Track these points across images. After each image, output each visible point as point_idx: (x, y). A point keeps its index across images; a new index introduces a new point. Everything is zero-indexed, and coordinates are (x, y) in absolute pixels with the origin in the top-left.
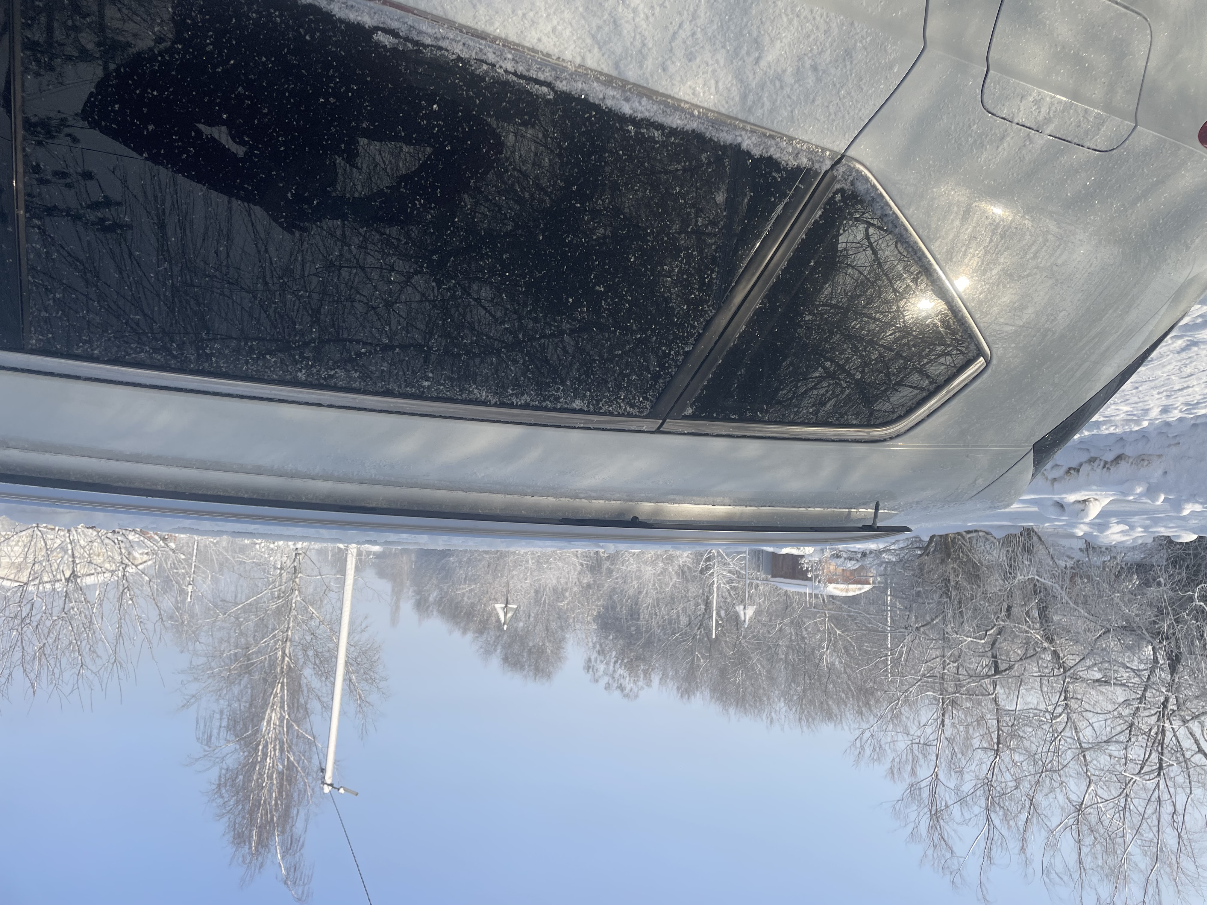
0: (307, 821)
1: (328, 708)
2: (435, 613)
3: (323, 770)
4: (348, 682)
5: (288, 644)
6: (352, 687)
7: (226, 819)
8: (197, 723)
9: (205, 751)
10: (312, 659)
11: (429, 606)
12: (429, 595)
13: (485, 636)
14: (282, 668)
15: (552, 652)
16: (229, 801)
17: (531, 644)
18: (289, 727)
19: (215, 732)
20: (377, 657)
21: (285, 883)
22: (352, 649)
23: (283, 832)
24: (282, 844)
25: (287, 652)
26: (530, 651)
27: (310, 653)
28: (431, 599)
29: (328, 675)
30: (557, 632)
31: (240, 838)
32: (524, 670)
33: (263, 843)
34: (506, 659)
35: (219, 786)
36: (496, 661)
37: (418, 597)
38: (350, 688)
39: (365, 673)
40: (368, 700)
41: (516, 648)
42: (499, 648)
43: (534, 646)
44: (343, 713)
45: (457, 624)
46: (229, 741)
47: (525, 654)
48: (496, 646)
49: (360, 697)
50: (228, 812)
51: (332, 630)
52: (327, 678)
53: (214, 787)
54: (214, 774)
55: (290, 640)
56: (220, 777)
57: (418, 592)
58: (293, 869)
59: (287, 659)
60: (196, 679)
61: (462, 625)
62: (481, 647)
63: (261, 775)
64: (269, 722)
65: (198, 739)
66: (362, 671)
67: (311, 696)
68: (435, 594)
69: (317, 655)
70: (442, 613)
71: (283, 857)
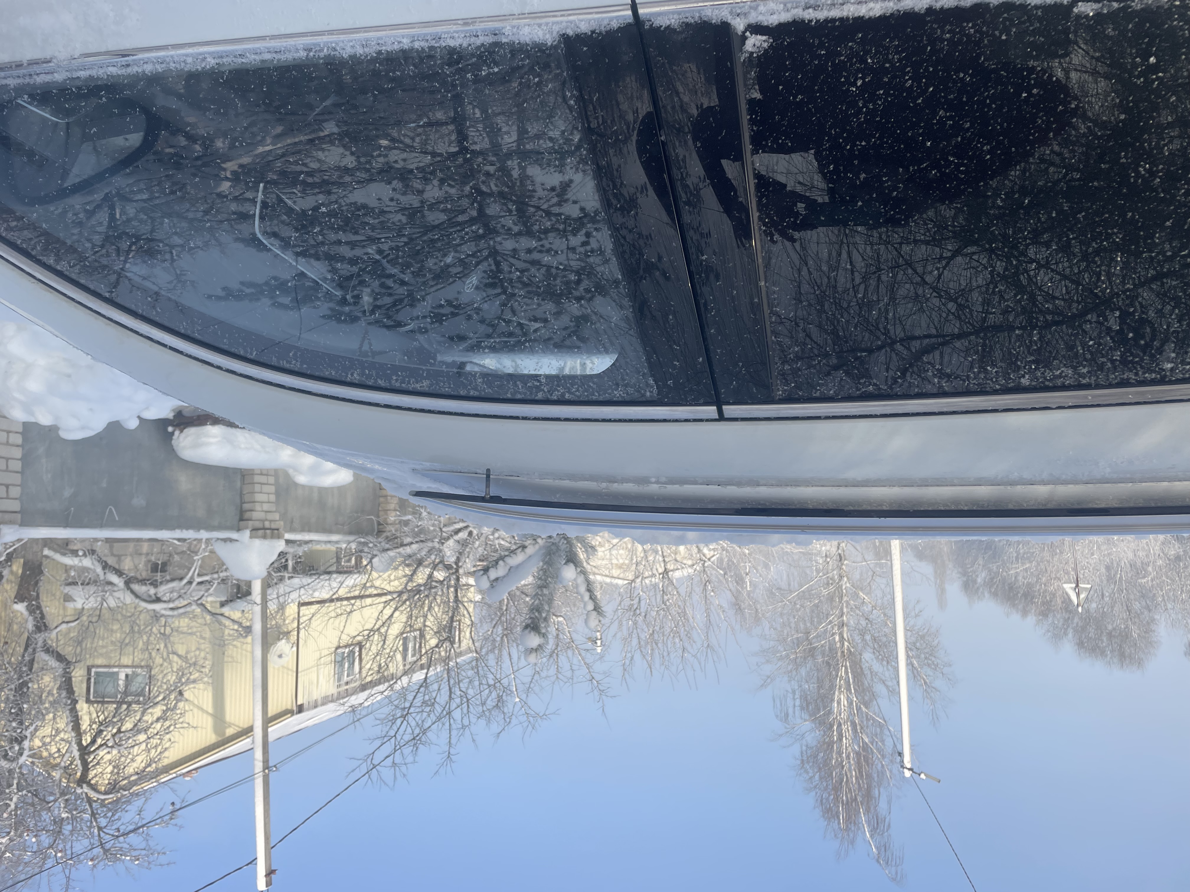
0: (889, 803)
1: (895, 692)
2: (987, 595)
3: (900, 754)
4: (910, 667)
5: (845, 629)
6: (915, 672)
7: (813, 793)
8: (774, 701)
9: (786, 728)
10: (870, 643)
11: (978, 588)
12: (977, 576)
13: (1050, 619)
14: (843, 652)
15: (1139, 635)
16: (814, 776)
17: (1110, 627)
18: (859, 709)
19: (791, 711)
20: (936, 642)
21: (878, 861)
22: (909, 633)
23: (867, 811)
24: (869, 823)
25: (845, 636)
26: (1110, 635)
27: (868, 637)
28: (979, 580)
29: (890, 659)
30: (1142, 613)
31: (829, 814)
32: (1106, 656)
33: (851, 819)
34: (1080, 644)
35: (803, 761)
36: (1068, 647)
37: (965, 579)
38: (913, 673)
39: (926, 658)
40: (933, 685)
41: (1092, 632)
42: (1070, 632)
43: (1114, 629)
44: (910, 698)
45: (1014, 605)
46: (805, 720)
47: (1105, 639)
48: (1066, 629)
49: (925, 683)
50: (815, 787)
51: (885, 615)
52: (888, 663)
53: (799, 762)
54: (796, 750)
55: (847, 626)
56: (802, 753)
57: (964, 574)
58: (884, 848)
59: (846, 644)
60: (768, 661)
61: (1020, 607)
62: (1048, 631)
63: (840, 753)
64: (839, 703)
65: (777, 716)
66: (923, 656)
67: (875, 680)
68: (983, 575)
69: (874, 639)
70: (995, 595)
71: (871, 836)
